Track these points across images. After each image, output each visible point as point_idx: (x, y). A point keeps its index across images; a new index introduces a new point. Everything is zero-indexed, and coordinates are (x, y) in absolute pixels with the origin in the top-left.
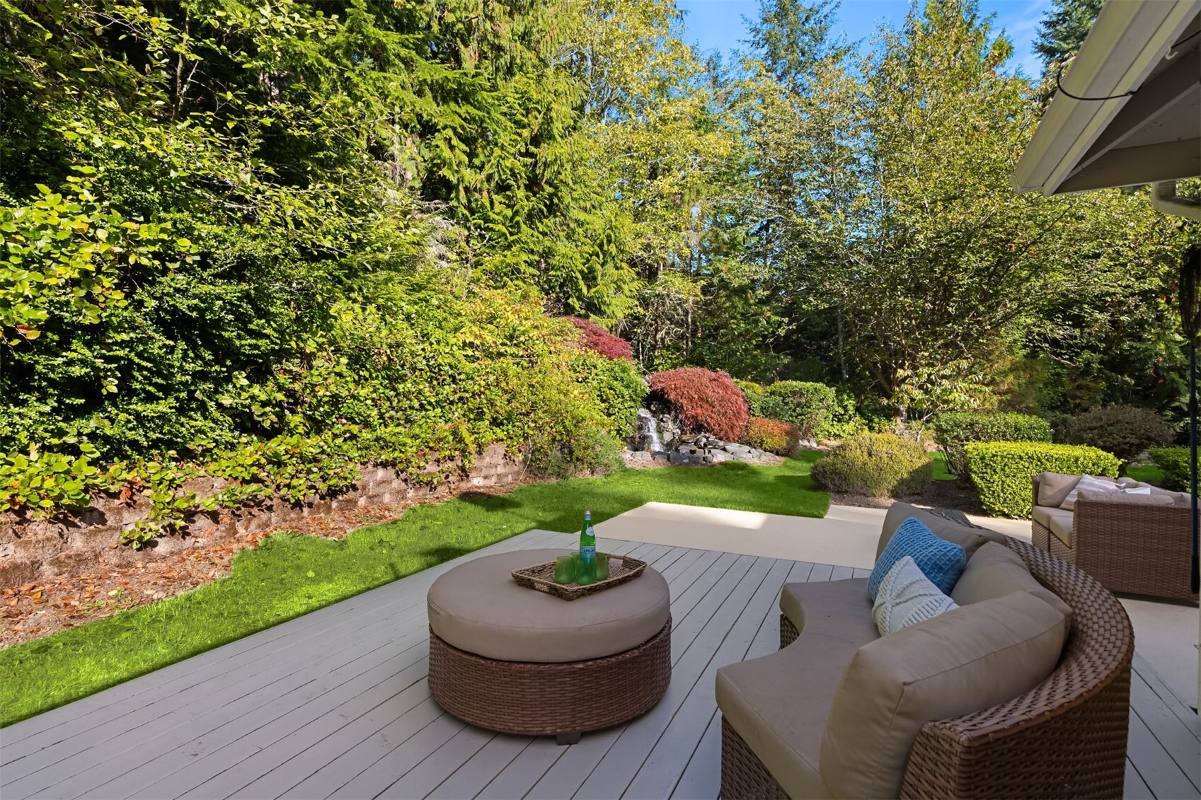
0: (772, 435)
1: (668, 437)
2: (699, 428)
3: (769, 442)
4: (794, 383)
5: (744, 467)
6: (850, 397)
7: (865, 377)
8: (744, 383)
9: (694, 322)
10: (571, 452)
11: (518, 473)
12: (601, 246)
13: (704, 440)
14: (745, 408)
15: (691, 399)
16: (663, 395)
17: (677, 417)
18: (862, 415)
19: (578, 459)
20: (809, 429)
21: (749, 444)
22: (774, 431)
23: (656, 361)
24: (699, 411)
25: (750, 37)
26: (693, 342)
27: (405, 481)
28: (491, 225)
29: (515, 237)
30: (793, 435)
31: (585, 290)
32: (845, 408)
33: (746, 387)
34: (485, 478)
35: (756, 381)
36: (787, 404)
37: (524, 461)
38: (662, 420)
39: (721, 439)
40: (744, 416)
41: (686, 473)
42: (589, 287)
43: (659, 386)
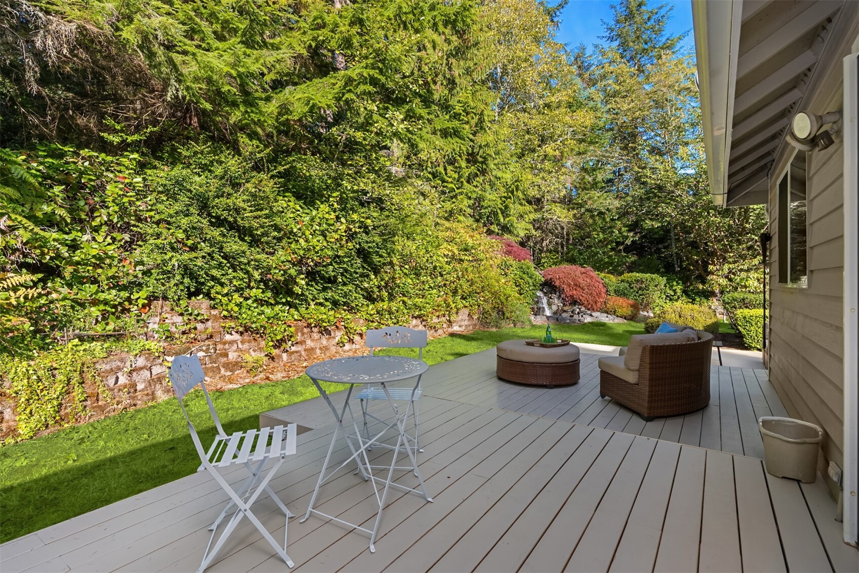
0: (621, 307)
1: (554, 308)
2: (574, 302)
3: (620, 312)
4: (638, 274)
5: (603, 325)
6: (678, 284)
7: (690, 270)
8: (603, 274)
9: (568, 235)
10: (504, 314)
11: (475, 325)
12: (512, 192)
13: (578, 310)
14: (604, 290)
15: (569, 285)
16: (551, 283)
17: (560, 296)
18: (688, 296)
19: (507, 318)
20: (648, 305)
21: (607, 313)
22: (623, 305)
23: (543, 261)
24: (574, 292)
25: (607, 34)
26: (567, 248)
27: (425, 326)
28: (445, 184)
29: (460, 190)
30: (635, 307)
31: (502, 220)
32: (675, 291)
33: (605, 277)
34: (460, 326)
35: (612, 273)
36: (632, 288)
37: (478, 318)
38: (551, 298)
39: (589, 310)
40: (603, 295)
41: (568, 327)
42: (504, 218)
43: (549, 277)
